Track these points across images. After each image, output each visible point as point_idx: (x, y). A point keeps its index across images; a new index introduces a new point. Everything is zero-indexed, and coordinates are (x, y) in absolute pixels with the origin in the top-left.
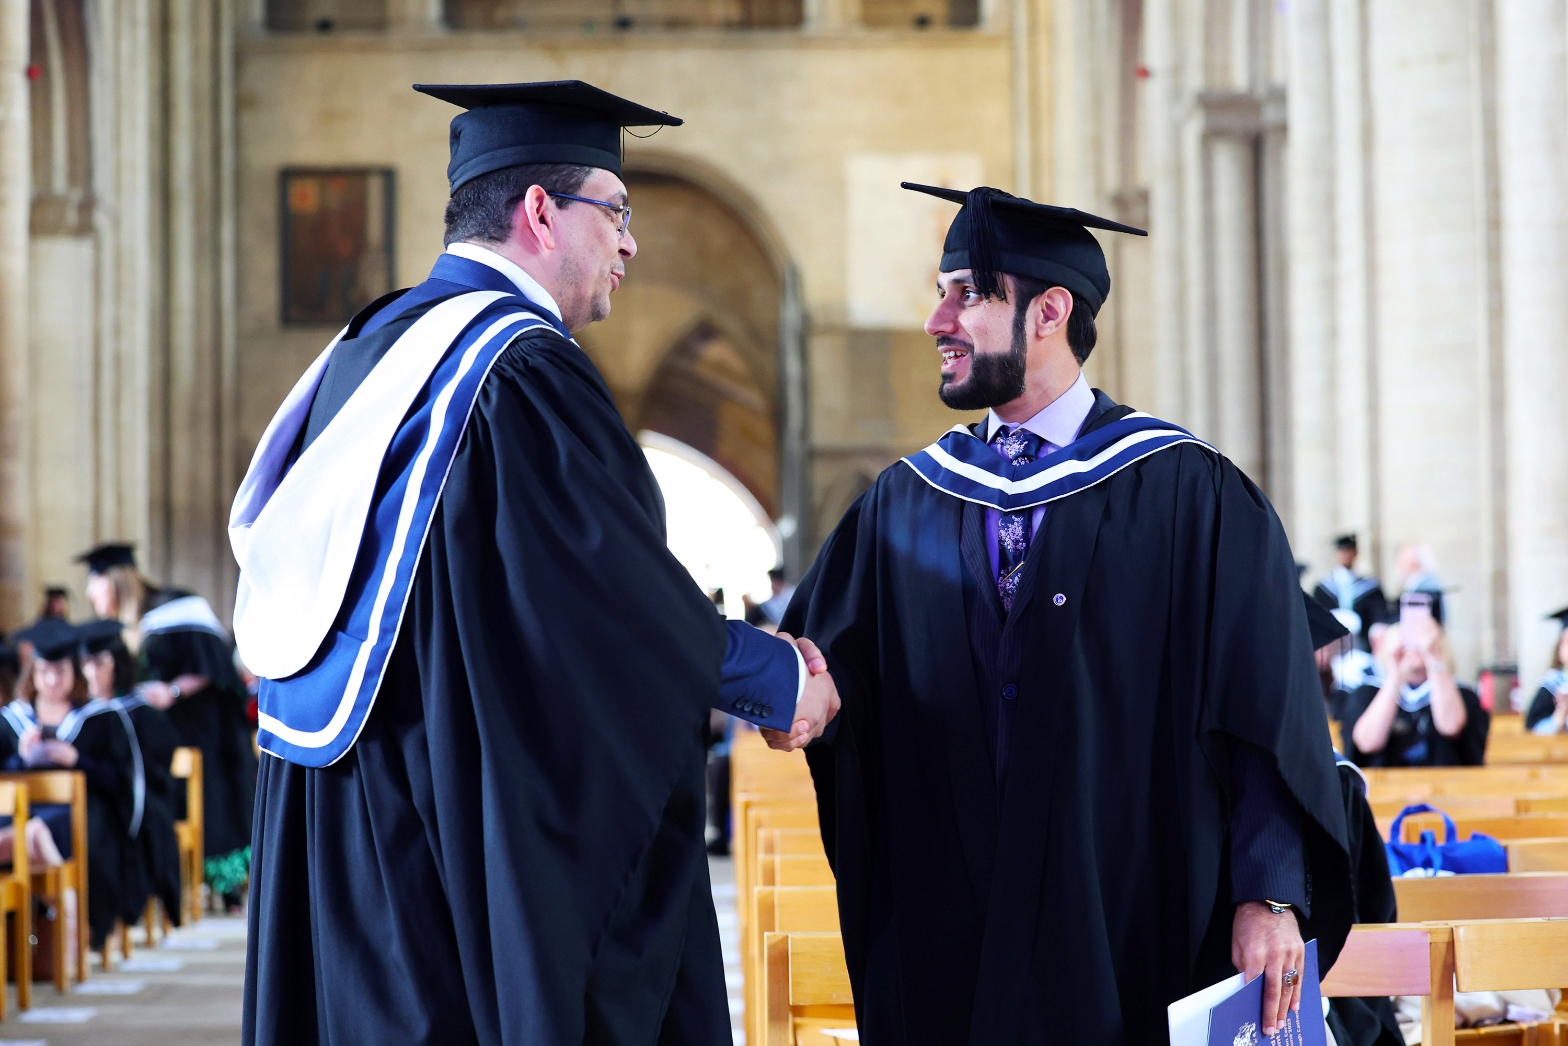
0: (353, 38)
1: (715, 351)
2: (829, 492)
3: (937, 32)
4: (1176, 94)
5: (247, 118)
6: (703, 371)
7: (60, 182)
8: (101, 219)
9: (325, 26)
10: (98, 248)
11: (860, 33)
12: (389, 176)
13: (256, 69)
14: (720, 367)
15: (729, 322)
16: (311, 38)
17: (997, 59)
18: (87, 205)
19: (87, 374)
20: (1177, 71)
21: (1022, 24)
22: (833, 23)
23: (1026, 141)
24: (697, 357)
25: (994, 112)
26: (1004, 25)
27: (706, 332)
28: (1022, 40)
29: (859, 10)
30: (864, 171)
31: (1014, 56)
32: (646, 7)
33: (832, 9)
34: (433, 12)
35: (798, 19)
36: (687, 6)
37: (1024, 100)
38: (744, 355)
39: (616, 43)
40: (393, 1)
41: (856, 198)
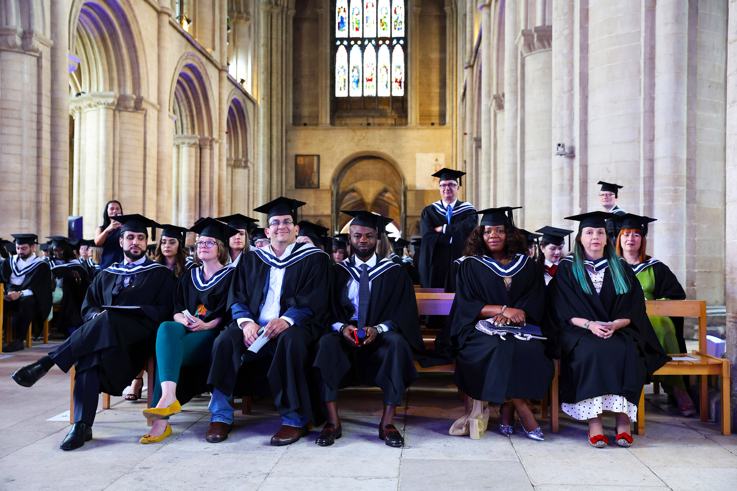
0: (311, 127)
1: (388, 195)
2: (411, 225)
3: (436, 126)
4: (471, 138)
5: (288, 144)
6: (385, 199)
7: (240, 157)
8: (249, 164)
9: (305, 125)
10: (249, 170)
11: (419, 127)
12: (318, 156)
13: (290, 134)
14: (389, 198)
15: (391, 189)
16: (303, 127)
17: (449, 132)
18: (246, 161)
19: (246, 197)
20: (472, 133)
21: (454, 124)
22: (414, 124)
23: (454, 150)
24: (384, 196)
25: (448, 144)
26: (451, 125)
27: (386, 191)
28: (454, 128)
29: (418, 122)
30: (419, 156)
31: (452, 131)
32: (374, 121)
33: (414, 122)
34: (328, 121)
35: (406, 124)
36: (383, 120)
37: (454, 141)
38: (393, 196)
39: (367, 129)
40: (320, 119)
41: (418, 162)
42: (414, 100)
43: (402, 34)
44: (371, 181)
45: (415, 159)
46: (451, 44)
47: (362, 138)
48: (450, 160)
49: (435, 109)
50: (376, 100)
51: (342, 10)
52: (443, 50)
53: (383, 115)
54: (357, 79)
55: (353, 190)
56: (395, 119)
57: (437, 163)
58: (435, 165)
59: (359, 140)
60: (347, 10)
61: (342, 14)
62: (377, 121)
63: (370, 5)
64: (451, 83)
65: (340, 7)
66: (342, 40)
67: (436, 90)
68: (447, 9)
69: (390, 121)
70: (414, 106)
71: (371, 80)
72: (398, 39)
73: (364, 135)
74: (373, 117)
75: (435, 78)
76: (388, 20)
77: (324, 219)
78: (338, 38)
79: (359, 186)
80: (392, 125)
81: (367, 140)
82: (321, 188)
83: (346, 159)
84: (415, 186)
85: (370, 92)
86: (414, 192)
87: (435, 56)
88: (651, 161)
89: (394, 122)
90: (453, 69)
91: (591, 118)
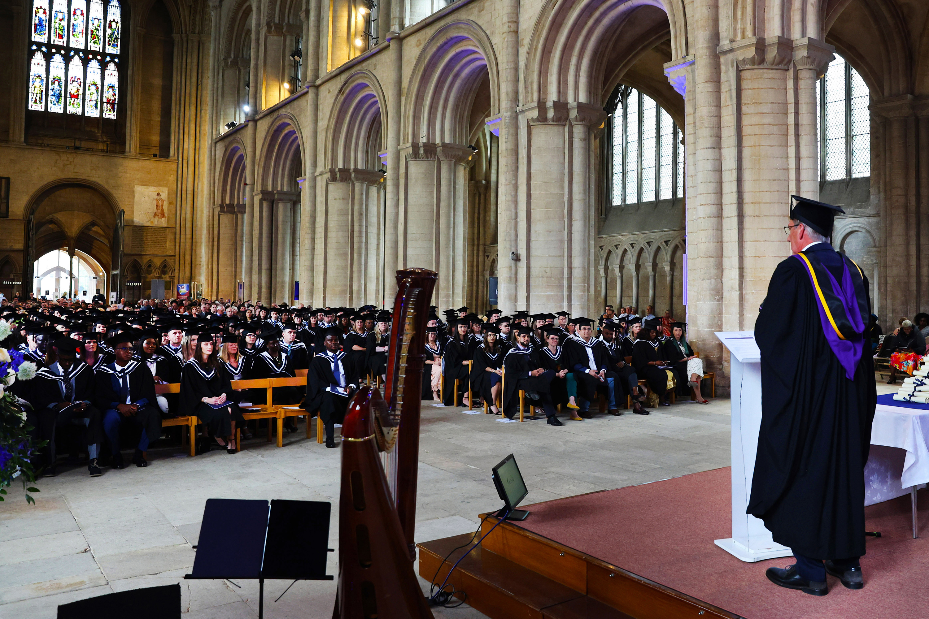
1: (95, 229)
3: (158, 157)
4: (252, 189)
6: (91, 233)
11: (139, 157)
12: (8, 180)
14: (96, 232)
15: (101, 222)
17: (174, 166)
20: (253, 185)
21: (180, 158)
22: (133, 153)
23: (179, 186)
24: (90, 230)
25: (172, 178)
26: (176, 158)
27: (93, 224)
28: (180, 162)
29: (138, 151)
30: (139, 189)
31: (178, 165)
32: (81, 144)
33: (133, 150)
34: (23, 139)
35: (123, 152)
36: (92, 145)
37: (180, 176)
38: (103, 231)
39: (76, 153)
40: (11, 135)
41: (137, 195)
42: (134, 127)
43: (116, 51)
44: (76, 212)
45: (134, 192)
46: (179, 74)
47: (68, 163)
48: (174, 196)
49: (155, 138)
50: (82, 119)
51: (41, 11)
52: (168, 77)
53: (93, 138)
54: (58, 92)
55: (52, 222)
56: (107, 144)
57: (158, 197)
58: (157, 200)
59: (64, 165)
60: (47, 12)
61: (41, 14)
62: (84, 144)
63: (78, 12)
64: (177, 114)
65: (39, 7)
66: (39, 45)
67: (157, 118)
68: (176, 37)
69: (101, 146)
70: (133, 134)
71: (77, 97)
72: (113, 56)
73: (71, 159)
74: (80, 140)
75: (156, 105)
76: (101, 33)
77: (12, 255)
78: (35, 42)
79: (60, 217)
80: (103, 151)
81: (75, 165)
82: (10, 217)
83: (46, 185)
84: (133, 221)
85: (74, 109)
86: (131, 228)
87: (157, 82)
88: (570, 268)
89: (105, 148)
90: (180, 100)
91: (532, 239)
